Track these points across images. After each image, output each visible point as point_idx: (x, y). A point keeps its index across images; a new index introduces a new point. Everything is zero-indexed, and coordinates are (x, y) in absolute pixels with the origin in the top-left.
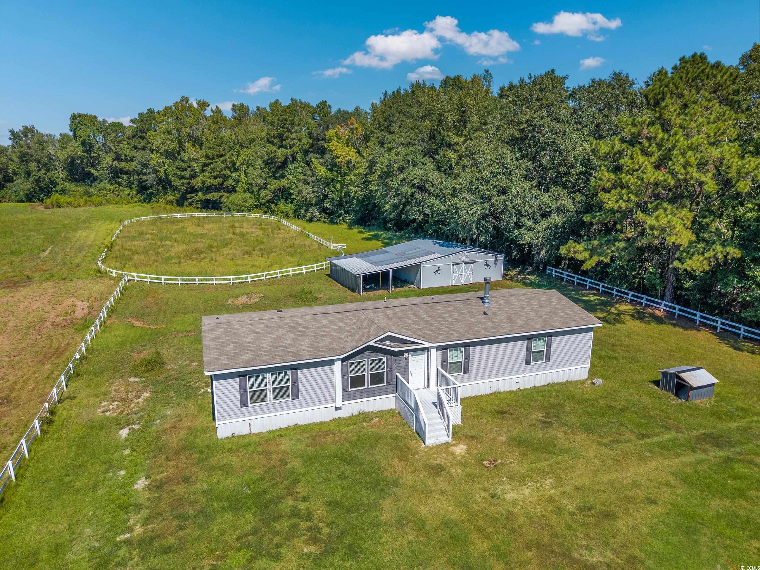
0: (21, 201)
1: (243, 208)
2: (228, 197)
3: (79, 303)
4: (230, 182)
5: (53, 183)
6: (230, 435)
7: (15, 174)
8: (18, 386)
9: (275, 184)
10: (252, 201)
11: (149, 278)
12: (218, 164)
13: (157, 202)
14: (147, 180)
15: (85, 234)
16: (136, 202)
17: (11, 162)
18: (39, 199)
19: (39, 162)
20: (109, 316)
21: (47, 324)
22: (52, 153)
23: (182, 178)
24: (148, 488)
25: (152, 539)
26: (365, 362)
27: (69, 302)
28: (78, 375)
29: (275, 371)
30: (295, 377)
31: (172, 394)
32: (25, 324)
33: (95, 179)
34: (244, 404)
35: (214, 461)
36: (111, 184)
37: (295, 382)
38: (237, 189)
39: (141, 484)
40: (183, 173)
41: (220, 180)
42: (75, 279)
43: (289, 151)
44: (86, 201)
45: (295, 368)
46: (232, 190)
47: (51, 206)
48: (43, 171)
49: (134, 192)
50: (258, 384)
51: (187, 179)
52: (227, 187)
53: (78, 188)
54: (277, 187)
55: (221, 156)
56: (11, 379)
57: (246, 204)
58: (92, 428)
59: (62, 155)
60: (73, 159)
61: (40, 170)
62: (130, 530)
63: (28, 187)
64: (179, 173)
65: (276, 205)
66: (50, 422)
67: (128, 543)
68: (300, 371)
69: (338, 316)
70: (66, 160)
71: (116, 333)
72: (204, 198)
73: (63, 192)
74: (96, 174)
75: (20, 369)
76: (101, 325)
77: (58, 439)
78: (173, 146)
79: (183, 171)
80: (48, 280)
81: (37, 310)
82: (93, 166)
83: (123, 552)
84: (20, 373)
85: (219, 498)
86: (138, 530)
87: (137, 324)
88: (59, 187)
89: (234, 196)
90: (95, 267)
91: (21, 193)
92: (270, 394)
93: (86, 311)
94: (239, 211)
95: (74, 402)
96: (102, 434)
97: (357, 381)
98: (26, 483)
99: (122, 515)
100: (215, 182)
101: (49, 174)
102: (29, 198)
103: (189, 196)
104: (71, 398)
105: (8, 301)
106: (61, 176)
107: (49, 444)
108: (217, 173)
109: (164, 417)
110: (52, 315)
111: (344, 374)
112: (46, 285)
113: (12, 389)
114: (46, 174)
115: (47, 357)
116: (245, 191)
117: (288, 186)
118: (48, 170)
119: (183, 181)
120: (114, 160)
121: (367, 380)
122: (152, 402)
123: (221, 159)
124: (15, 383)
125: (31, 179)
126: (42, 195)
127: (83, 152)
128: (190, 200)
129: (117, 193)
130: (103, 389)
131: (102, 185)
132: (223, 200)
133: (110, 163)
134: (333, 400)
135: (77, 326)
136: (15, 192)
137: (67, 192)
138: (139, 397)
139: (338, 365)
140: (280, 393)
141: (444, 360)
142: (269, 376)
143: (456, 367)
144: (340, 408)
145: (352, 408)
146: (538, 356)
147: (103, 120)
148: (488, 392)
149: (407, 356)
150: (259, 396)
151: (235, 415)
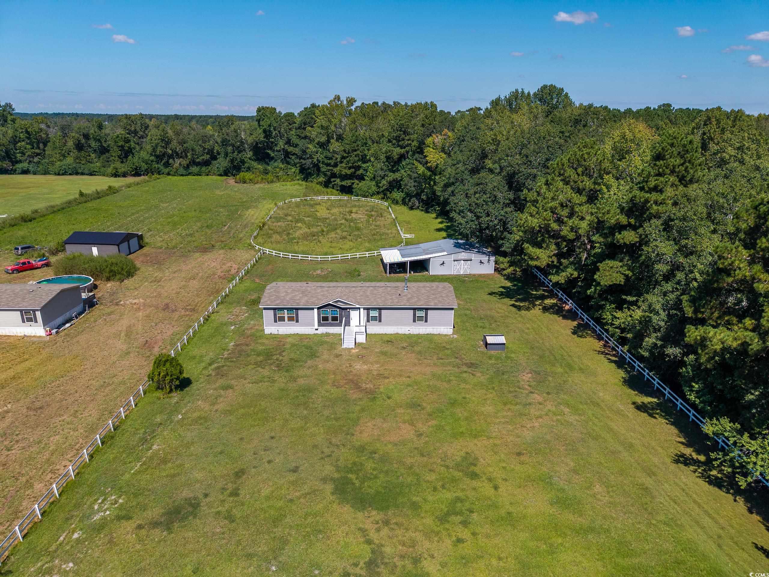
0: (220, 175)
1: (367, 194)
2: (358, 184)
3: (234, 265)
4: (361, 171)
5: (243, 162)
6: (270, 333)
7: (219, 153)
8: (198, 305)
9: (392, 176)
10: (374, 188)
11: (274, 253)
12: (353, 158)
13: (312, 182)
14: (305, 164)
15: (252, 213)
16: (298, 180)
17: (216, 145)
18: (232, 174)
19: (233, 146)
20: (245, 275)
21: (217, 276)
22: (244, 138)
23: (328, 165)
24: (234, 345)
25: (229, 358)
26: (328, 311)
27: (229, 264)
28: (222, 303)
29: (288, 309)
30: (297, 313)
31: (257, 316)
32: (206, 275)
33: (272, 158)
34: (276, 321)
35: (260, 341)
36: (283, 163)
37: (297, 315)
38: (366, 178)
39: (232, 344)
40: (329, 161)
41: (353, 170)
42: (237, 249)
43: (403, 151)
44: (262, 179)
45: (297, 309)
46: (361, 178)
47: (239, 181)
48: (236, 153)
49: (298, 171)
50: (281, 314)
51: (332, 166)
52: (358, 175)
53: (260, 166)
54: (392, 179)
55: (356, 150)
56: (196, 301)
57: (370, 191)
58: (222, 324)
59: (250, 140)
60: (257, 144)
61: (234, 152)
62: (224, 355)
63: (226, 165)
64: (326, 161)
65: (391, 193)
66: (207, 320)
67: (222, 358)
68: (299, 311)
69: (327, 289)
70: (252, 144)
71: (246, 285)
72: (340, 183)
73: (249, 169)
74: (272, 155)
75: (200, 297)
76: (239, 280)
77: (209, 327)
78: (323, 139)
79: (329, 160)
80: (223, 248)
81: (213, 268)
82: (271, 149)
83: (220, 360)
84: (200, 299)
85: (254, 352)
86: (226, 356)
87: (257, 280)
88: (246, 165)
89: (362, 184)
90: (249, 242)
91: (221, 169)
92: (286, 319)
93: (236, 270)
94: (364, 196)
95: (218, 314)
96: (225, 327)
97: (325, 319)
98: (196, 339)
99: (223, 351)
100: (349, 172)
101: (240, 155)
102: (226, 173)
103: (332, 180)
104: (217, 312)
105: (201, 261)
106: (249, 156)
107: (205, 327)
108: (350, 165)
109: (249, 324)
110: (219, 271)
111: (319, 315)
112: (221, 251)
113: (196, 306)
114: (238, 155)
115: (212, 293)
116: (371, 180)
117: (400, 178)
118: (239, 152)
119: (329, 168)
120: (286, 144)
121: (330, 319)
122: (248, 318)
123: (355, 153)
124: (198, 303)
125: (228, 159)
126: (234, 171)
127: (264, 138)
128: (333, 183)
129: (286, 171)
130: (231, 310)
131: (276, 164)
132: (354, 186)
133: (282, 147)
134: (314, 326)
135: (229, 279)
136: (217, 168)
137: (251, 169)
138: (243, 315)
139: (316, 310)
140: (290, 319)
141: (368, 315)
142: (286, 311)
143: (374, 318)
144: (317, 330)
145: (323, 330)
146: (420, 318)
147: (280, 112)
148: (392, 333)
149: (348, 310)
150: (282, 319)
151: (272, 325)
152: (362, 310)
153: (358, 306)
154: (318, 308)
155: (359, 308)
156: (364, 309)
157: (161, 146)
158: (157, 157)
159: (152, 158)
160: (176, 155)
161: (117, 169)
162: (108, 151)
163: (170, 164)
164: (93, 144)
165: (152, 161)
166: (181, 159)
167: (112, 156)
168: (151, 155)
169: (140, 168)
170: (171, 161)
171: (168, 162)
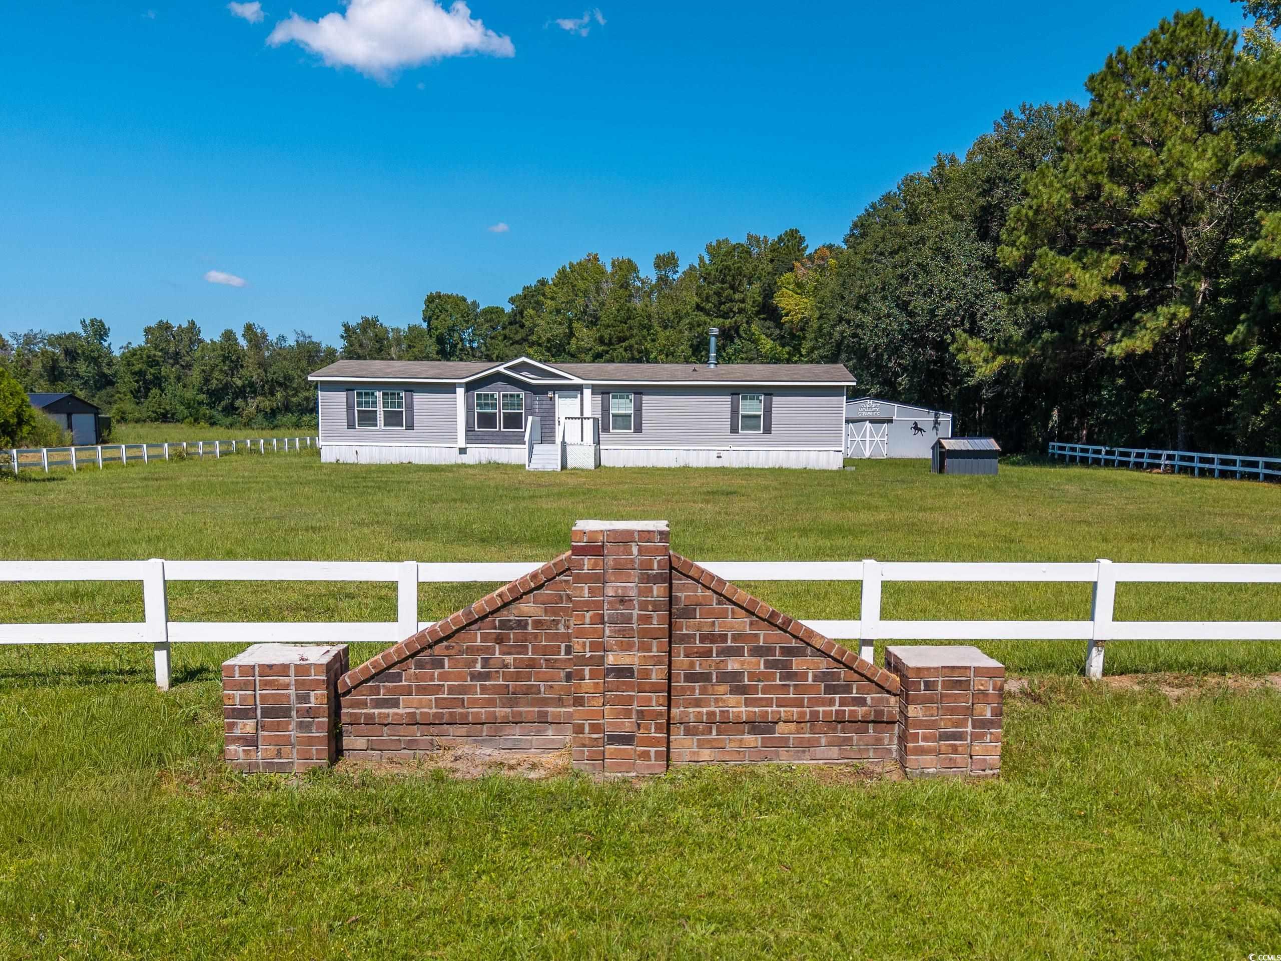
6: (334, 460)
26: (496, 396)
29: (386, 388)
30: (409, 400)
34: (351, 425)
37: (410, 406)
43: (728, 321)
45: (410, 388)
50: (366, 401)
68: (415, 393)
92: (380, 418)
97: (486, 420)
111: (469, 406)
121: (500, 421)
134: (455, 439)
139: (461, 391)
140: (393, 419)
141: (605, 409)
142: (379, 394)
143: (622, 421)
144: (463, 451)
145: (479, 453)
146: (751, 421)
147: (474, 303)
148: (673, 465)
149: (550, 394)
150: (368, 418)
151: (341, 437)
152: (587, 392)
153: (577, 381)
154: (470, 387)
155: (579, 388)
156: (595, 390)
157: (221, 371)
158: (211, 393)
159: (202, 397)
160: (249, 390)
161: (123, 413)
162: (112, 384)
163: (237, 408)
164: (82, 367)
165: (201, 403)
166: (260, 398)
167: (119, 392)
168: (200, 390)
169: (173, 414)
170: (239, 403)
171: (232, 404)
